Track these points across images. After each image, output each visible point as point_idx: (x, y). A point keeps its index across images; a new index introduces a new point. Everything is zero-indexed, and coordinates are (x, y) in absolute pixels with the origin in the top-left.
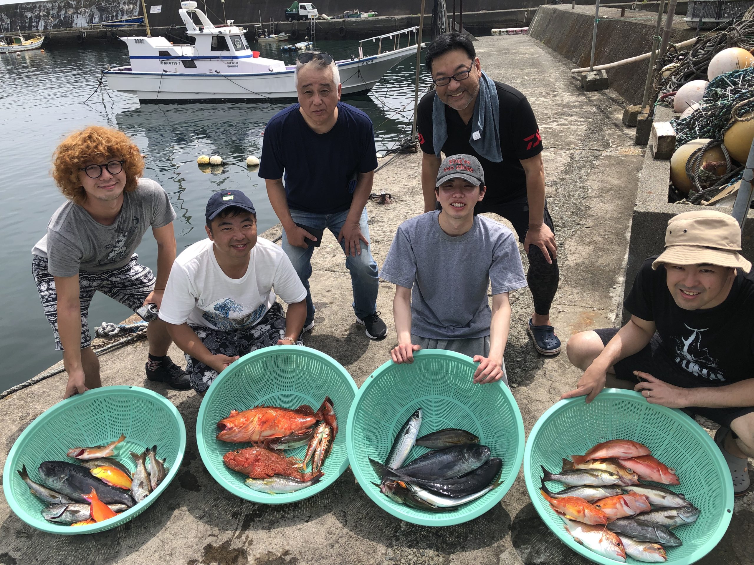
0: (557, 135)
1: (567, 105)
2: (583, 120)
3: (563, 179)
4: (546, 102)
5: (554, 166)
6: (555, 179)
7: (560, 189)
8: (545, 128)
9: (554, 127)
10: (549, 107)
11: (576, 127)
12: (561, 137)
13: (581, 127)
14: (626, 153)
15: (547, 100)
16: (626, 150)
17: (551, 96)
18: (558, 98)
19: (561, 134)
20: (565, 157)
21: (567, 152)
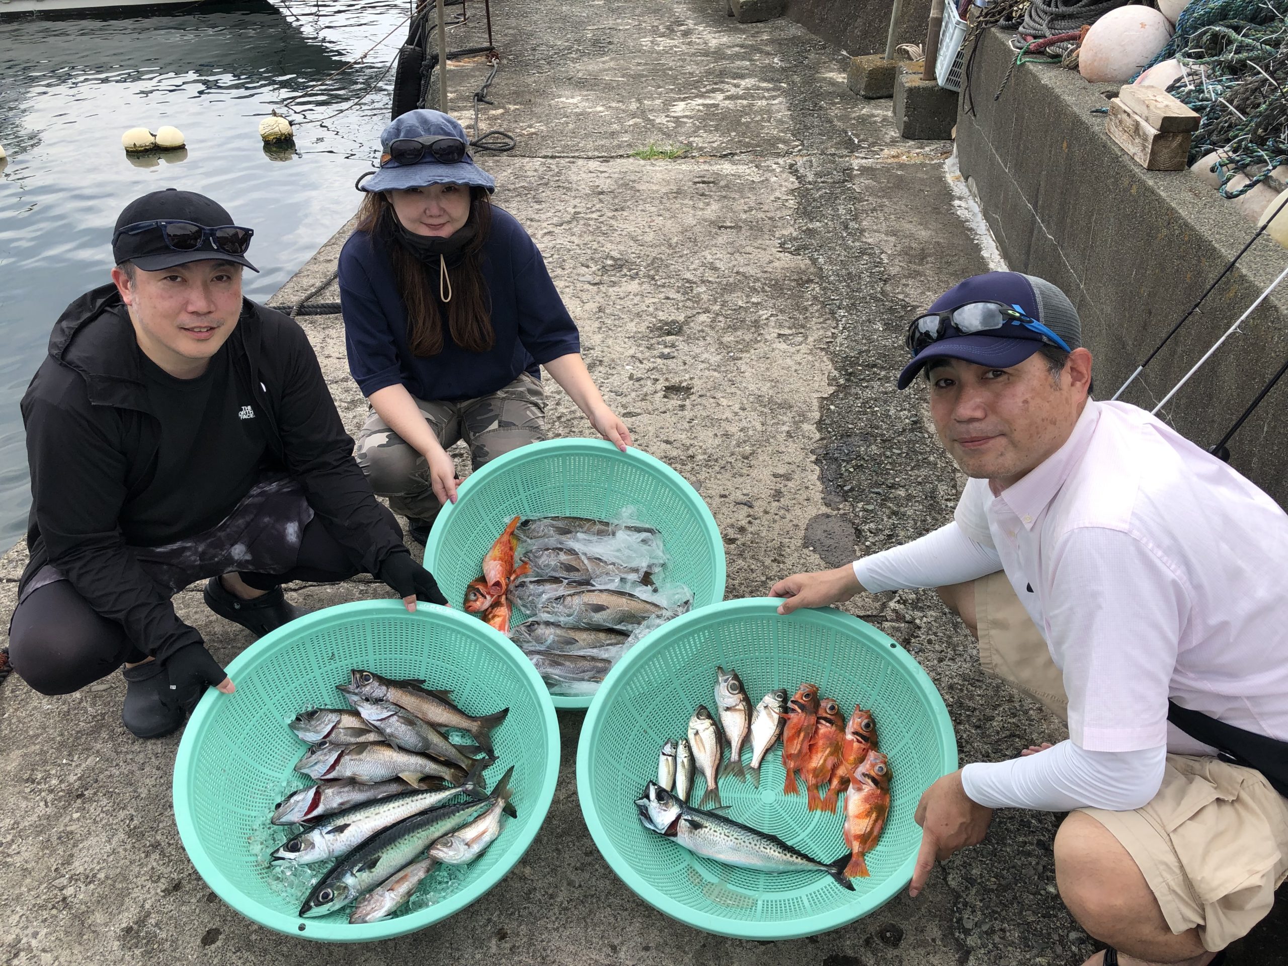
0: (739, 123)
1: (718, 54)
2: (771, 86)
3: (810, 232)
4: (675, 46)
5: (772, 198)
6: (795, 234)
7: (821, 260)
8: (703, 105)
9: (722, 105)
10: (688, 58)
11: (764, 102)
12: (747, 125)
13: (774, 102)
14: (896, 160)
15: (676, 42)
16: (893, 152)
17: (678, 34)
18: (694, 38)
19: (743, 120)
20: (784, 176)
21: (781, 161)
